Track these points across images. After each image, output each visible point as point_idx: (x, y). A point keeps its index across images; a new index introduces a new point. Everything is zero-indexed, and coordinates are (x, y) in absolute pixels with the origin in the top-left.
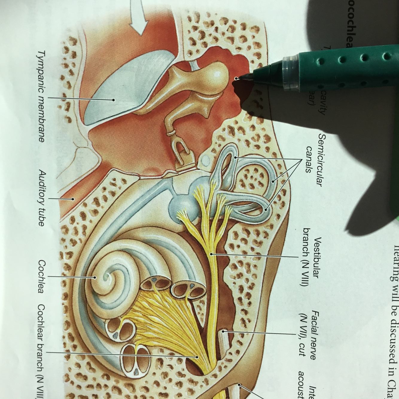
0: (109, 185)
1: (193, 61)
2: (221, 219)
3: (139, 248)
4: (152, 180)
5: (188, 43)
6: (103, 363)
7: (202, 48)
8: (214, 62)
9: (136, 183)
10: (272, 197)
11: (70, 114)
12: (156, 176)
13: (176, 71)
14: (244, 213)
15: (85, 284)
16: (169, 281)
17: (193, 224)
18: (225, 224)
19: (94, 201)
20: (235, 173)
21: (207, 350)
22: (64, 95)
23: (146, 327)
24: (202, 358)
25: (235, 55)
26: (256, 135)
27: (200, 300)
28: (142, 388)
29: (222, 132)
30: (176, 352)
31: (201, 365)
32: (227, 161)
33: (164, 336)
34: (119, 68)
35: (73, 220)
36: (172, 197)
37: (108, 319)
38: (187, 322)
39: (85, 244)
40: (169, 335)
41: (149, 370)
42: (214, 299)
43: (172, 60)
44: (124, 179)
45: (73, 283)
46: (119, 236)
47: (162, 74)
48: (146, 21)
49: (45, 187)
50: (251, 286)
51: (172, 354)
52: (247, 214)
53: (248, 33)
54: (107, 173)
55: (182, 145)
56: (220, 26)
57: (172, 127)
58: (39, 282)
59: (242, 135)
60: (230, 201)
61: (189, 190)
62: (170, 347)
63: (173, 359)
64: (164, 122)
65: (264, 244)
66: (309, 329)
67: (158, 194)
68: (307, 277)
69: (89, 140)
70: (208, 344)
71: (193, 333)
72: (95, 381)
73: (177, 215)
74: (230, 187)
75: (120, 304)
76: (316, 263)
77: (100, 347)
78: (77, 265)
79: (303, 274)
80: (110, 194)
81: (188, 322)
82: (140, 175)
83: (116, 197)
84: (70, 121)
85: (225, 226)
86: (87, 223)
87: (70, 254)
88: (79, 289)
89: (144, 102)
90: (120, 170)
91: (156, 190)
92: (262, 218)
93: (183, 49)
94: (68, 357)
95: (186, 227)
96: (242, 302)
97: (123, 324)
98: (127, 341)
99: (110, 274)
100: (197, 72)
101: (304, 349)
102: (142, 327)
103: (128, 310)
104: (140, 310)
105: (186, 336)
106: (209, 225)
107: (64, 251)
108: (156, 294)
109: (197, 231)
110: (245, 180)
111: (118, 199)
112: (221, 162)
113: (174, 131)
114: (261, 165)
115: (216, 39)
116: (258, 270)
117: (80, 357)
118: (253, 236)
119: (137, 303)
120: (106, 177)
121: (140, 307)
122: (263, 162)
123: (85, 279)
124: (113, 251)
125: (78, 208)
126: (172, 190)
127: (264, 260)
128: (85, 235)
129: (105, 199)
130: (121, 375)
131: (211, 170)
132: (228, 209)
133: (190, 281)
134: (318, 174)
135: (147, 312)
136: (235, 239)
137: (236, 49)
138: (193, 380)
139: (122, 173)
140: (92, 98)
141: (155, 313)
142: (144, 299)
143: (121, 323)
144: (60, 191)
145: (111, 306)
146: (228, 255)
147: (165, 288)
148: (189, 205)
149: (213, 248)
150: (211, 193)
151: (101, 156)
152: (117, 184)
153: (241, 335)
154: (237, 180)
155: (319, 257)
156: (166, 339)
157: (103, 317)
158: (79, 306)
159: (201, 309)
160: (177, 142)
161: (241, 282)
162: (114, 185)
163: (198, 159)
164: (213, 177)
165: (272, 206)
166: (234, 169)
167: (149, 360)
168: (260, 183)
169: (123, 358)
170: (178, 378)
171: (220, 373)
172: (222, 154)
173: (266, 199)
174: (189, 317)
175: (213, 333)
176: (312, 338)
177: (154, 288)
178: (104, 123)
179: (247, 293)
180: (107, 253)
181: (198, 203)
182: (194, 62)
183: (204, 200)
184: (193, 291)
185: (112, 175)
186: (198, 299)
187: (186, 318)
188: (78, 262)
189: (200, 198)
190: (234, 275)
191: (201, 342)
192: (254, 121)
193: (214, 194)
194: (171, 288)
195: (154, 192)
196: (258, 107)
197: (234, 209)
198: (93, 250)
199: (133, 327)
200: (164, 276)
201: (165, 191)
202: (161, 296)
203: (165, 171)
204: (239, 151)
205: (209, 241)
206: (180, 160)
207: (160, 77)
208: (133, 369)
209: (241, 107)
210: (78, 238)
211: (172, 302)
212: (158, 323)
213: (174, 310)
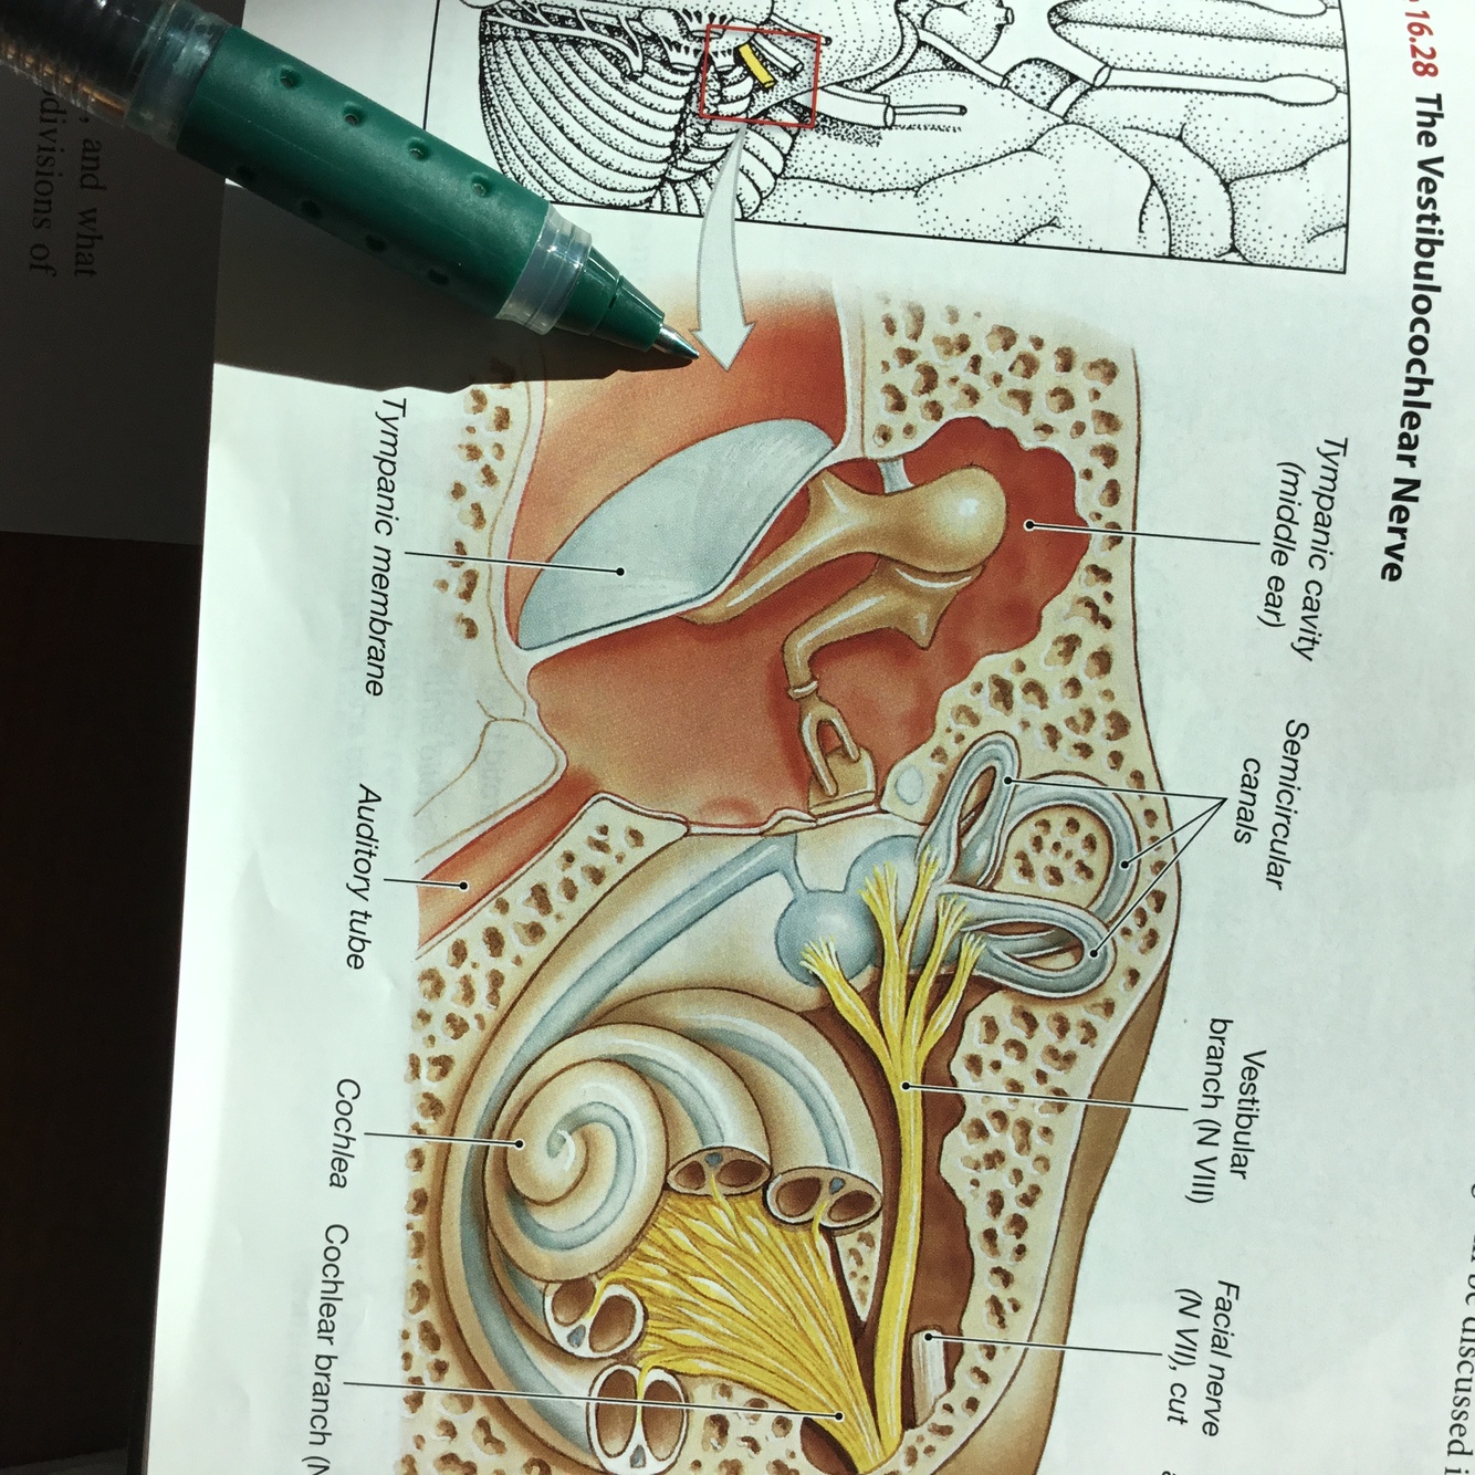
0: (586, 847)
1: (891, 460)
2: (944, 975)
3: (670, 1054)
5: (878, 404)
6: (530, 1425)
7: (924, 421)
8: (962, 468)
9: (674, 845)
10: (1118, 915)
11: (475, 610)
12: (741, 827)
13: (833, 489)
14: (1023, 960)
15: (485, 1163)
16: (762, 1164)
17: (853, 987)
18: (958, 993)
19: (532, 894)
20: (1002, 828)
21: (874, 1395)
22: (460, 546)
23: (680, 1311)
25: (1029, 451)
26: (1081, 710)
27: (859, 1231)
29: (971, 697)
30: (771, 1397)
31: (852, 1441)
32: (982, 789)
33: (735, 1344)
34: (646, 471)
35: (459, 952)
36: (791, 898)
37: (555, 1282)
38: (814, 1301)
39: (495, 1033)
41: (679, 1454)
42: (905, 1230)
43: (822, 455)
44: (636, 832)
45: (447, 1159)
46: (607, 1014)
47: (785, 498)
48: (746, 324)
49: (377, 841)
50: (1029, 1194)
51: (758, 1404)
52: (1032, 965)
53: (1079, 382)
54: (580, 809)
55: (837, 732)
56: (986, 355)
57: (808, 670)
58: (334, 1151)
59: (1036, 708)
60: (979, 920)
61: (849, 876)
62: (752, 1379)
63: (761, 1420)
64: (783, 651)
65: (1079, 1064)
66: (1204, 1340)
67: (746, 886)
68: (1212, 1175)
69: (528, 697)
70: (876, 1377)
71: (831, 1338)
73: (803, 953)
74: (982, 874)
75: (599, 1234)
76: (1244, 1130)
77: (525, 1373)
78: (462, 1100)
79: (1197, 1164)
80: (587, 875)
81: (817, 1301)
82: (690, 820)
83: (606, 885)
84: (471, 631)
85: (958, 1000)
86: (504, 964)
88: (465, 1179)
89: (721, 582)
90: (624, 799)
91: (739, 872)
92: (1078, 979)
93: (863, 419)
94: (416, 1401)
95: (829, 994)
96: (996, 1246)
97: (602, 1300)
98: (612, 1357)
99: (570, 1133)
100: (902, 496)
101: (1183, 1403)
103: (621, 1255)
104: (660, 1255)
105: (806, 1347)
106: (904, 992)
107: (425, 1054)
108: (718, 1205)
109: (866, 1010)
110: (1035, 854)
111: (609, 895)
113: (814, 684)
114: (1091, 808)
115: (973, 395)
116: (1054, 1143)
117: (456, 1400)
118: (1046, 1035)
119: (652, 1234)
120: (577, 821)
121: (661, 1248)
122: (1097, 800)
123: (488, 1147)
124: (585, 1062)
125: (479, 914)
126: (791, 873)
127: (1075, 1112)
128: (497, 1005)
129: (570, 891)
130: (586, 1466)
131: (926, 817)
132: (971, 946)
133: (831, 1169)
135: (684, 1264)
136: (986, 1042)
137: (1036, 429)
139: (631, 810)
140: (549, 560)
141: (710, 1269)
142: (677, 1222)
143: (596, 1296)
144: (423, 856)
145: (567, 1239)
146: (960, 1092)
147: (746, 1189)
148: (845, 926)
149: (913, 1066)
150: (919, 890)
151: (565, 753)
152: (611, 846)
153: (985, 1351)
154: (1008, 854)
155: (1254, 1113)
156: (743, 1356)
157: (538, 1275)
158: (462, 1235)
159: (860, 1262)
160: (820, 722)
161: (1000, 1179)
162: (601, 847)
163: (885, 780)
164: (931, 839)
165: (1114, 942)
166: (999, 817)
167: (681, 1420)
168: (1083, 868)
169: (597, 1410)
171: (910, 1468)
173: (1099, 919)
174: (819, 1285)
175: (896, 1341)
177: (713, 1186)
178: (583, 645)
179: (1015, 1215)
180: (564, 1066)
181: (876, 922)
182: (895, 463)
183: (896, 912)
184: (838, 1201)
185: (599, 813)
186: (853, 1228)
187: (810, 1289)
188: (467, 1090)
189: (884, 905)
190: (975, 1158)
191: (856, 1368)
192: (1080, 665)
193: (928, 893)
194: (768, 1188)
195: (732, 878)
196: (1096, 622)
197: (992, 947)
198: (518, 1052)
199: (634, 1310)
200: (747, 1150)
201: (770, 876)
202: (732, 1214)
203: (775, 812)
204: (1020, 761)
205: (902, 1043)
206: (825, 780)
207: (778, 506)
208: (629, 1448)
209: (1040, 617)
210: (473, 1014)
211: (769, 1233)
212: (718, 1301)
213: (773, 1260)
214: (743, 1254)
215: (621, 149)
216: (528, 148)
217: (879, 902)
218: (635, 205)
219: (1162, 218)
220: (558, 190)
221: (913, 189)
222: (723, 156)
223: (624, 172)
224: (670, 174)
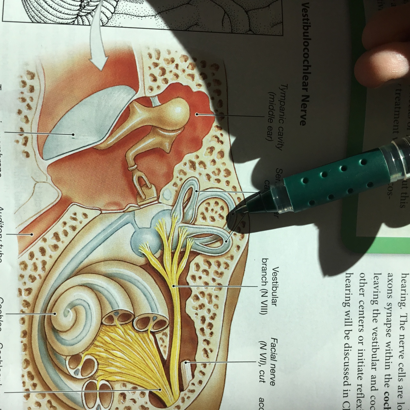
0: (70, 219)
2: (183, 251)
3: (100, 282)
4: (114, 214)
5: (148, 79)
6: (64, 401)
7: (163, 84)
8: (175, 98)
9: (97, 217)
11: (28, 149)
12: (117, 210)
13: (137, 106)
14: (205, 245)
15: (44, 320)
16: (132, 314)
17: (155, 257)
18: (187, 256)
19: (54, 236)
20: (196, 206)
21: (170, 382)
22: (22, 129)
23: (109, 362)
24: (165, 390)
25: (195, 92)
26: (216, 169)
27: (163, 332)
29: (183, 167)
30: (139, 386)
31: (164, 397)
32: (189, 194)
33: (126, 370)
34: (78, 103)
35: (32, 255)
36: (134, 231)
37: (69, 356)
38: (150, 355)
39: (45, 280)
40: (131, 369)
41: (111, 406)
42: (177, 330)
43: (133, 96)
44: (85, 214)
45: (32, 320)
46: (80, 271)
47: (122, 109)
48: (106, 57)
49: (3, 222)
50: (213, 316)
51: (135, 388)
52: (208, 246)
53: (208, 71)
54: (67, 208)
55: (144, 180)
56: (180, 64)
57: (134, 162)
59: (203, 169)
60: (191, 234)
61: (151, 223)
63: (136, 393)
64: (125, 157)
65: (225, 274)
67: (120, 228)
68: (266, 306)
69: (48, 175)
70: (170, 376)
71: (156, 366)
73: (139, 247)
74: (191, 220)
75: (81, 340)
76: (274, 291)
77: (61, 384)
78: (36, 302)
79: (262, 303)
80: (71, 228)
81: (151, 355)
82: (101, 209)
83: (77, 231)
84: (28, 155)
85: (187, 258)
86: (46, 258)
87: (29, 291)
88: (38, 326)
89: (105, 136)
90: (81, 204)
91: (118, 224)
92: (222, 250)
93: (144, 84)
94: (28, 396)
95: (148, 259)
96: (204, 333)
97: (84, 360)
98: (88, 378)
99: (71, 309)
100: (158, 108)
101: (264, 376)
103: (89, 346)
104: (101, 345)
105: (149, 369)
106: (171, 258)
107: (23, 288)
108: (118, 328)
109: (160, 264)
110: (206, 213)
111: (78, 234)
112: (182, 195)
113: (136, 166)
114: (221, 198)
115: (177, 76)
116: (219, 300)
117: (40, 395)
118: (214, 267)
119: (98, 338)
120: (66, 212)
121: (102, 342)
122: (223, 195)
123: (45, 315)
124: (74, 287)
125: (37, 243)
126: (134, 223)
127: (225, 290)
128: (45, 271)
129: (66, 233)
131: (173, 204)
132: (190, 242)
133: (153, 314)
135: (109, 347)
136: (196, 271)
137: (196, 85)
139: (83, 207)
140: (50, 132)
141: (117, 348)
142: (106, 334)
143: (82, 359)
144: (18, 226)
145: (72, 342)
146: (190, 287)
147: (127, 322)
148: (151, 239)
149: (175, 280)
150: (172, 226)
151: (61, 191)
152: (78, 219)
153: (203, 366)
154: (198, 214)
155: (277, 286)
156: (129, 374)
157: (63, 354)
158: (39, 344)
159: (163, 342)
160: (139, 177)
161: (203, 312)
162: (75, 219)
163: (159, 193)
164: (175, 210)
165: (232, 238)
166: (195, 201)
167: (111, 395)
168: (221, 216)
169: (85, 395)
171: (183, 404)
172: (183, 188)
173: (227, 231)
174: (151, 350)
175: (176, 365)
176: (271, 364)
177: (117, 322)
178: (63, 158)
179: (209, 323)
180: (67, 288)
181: (160, 236)
182: (155, 97)
183: (166, 233)
184: (155, 323)
185: (73, 209)
186: (160, 331)
187: (148, 351)
188: (37, 298)
189: (162, 231)
190: (196, 306)
191: (164, 374)
192: (215, 155)
193: (175, 227)
194: (134, 321)
195: (116, 226)
196: (219, 142)
197: (196, 242)
198: (53, 285)
199: (94, 363)
200: (126, 310)
201: (127, 225)
202: (123, 330)
203: (127, 205)
204: (200, 185)
205: (171, 273)
206: (142, 195)
207: (121, 112)
208: (95, 405)
209: (202, 142)
210: (38, 274)
211: (135, 335)
212: (120, 358)
213: (137, 344)
214: (127, 343)
215: (64, 7)
216: (36, 8)
217: (161, 230)
218: (69, 23)
219: (229, 22)
220: (45, 20)
221: (154, 16)
222: (96, 8)
223: (66, 14)
224: (80, 14)
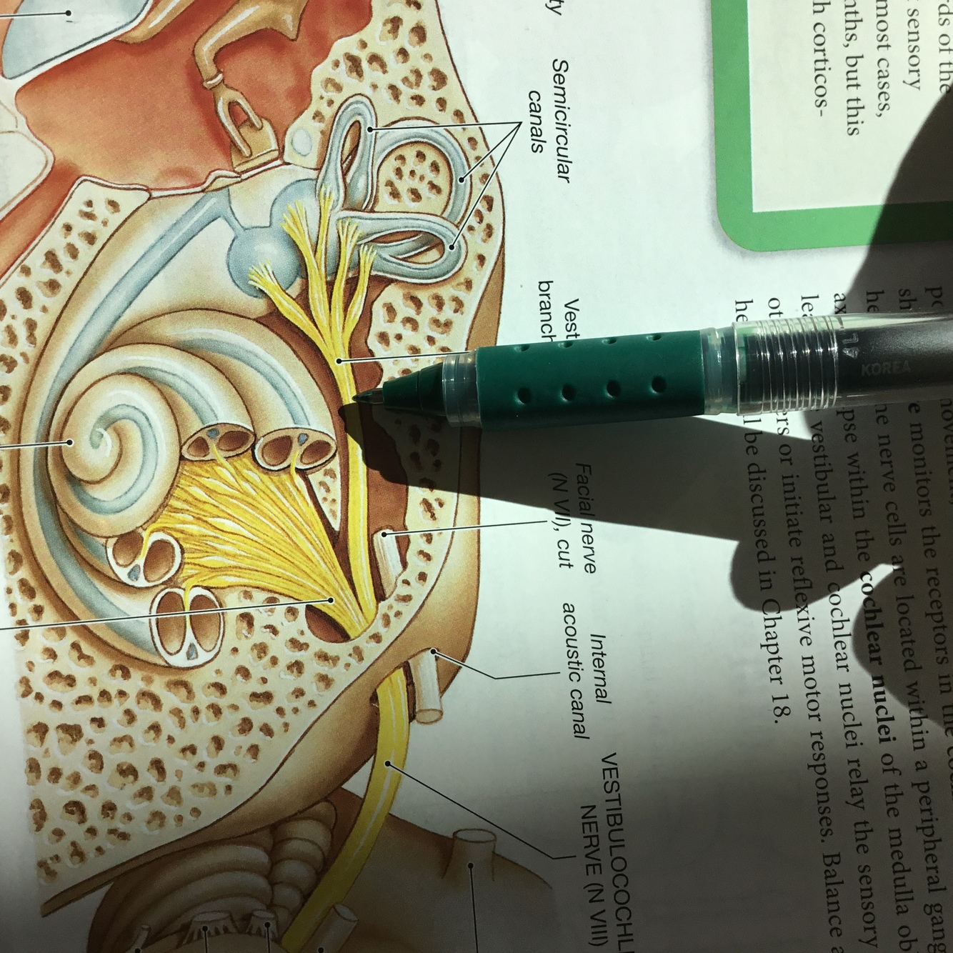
0: (79, 218)
2: (352, 278)
3: (168, 362)
4: (181, 197)
6: (111, 642)
9: (141, 209)
10: (463, 217)
12: (188, 188)
14: (404, 259)
15: (46, 459)
16: (248, 432)
17: (289, 296)
18: (363, 289)
19: (46, 259)
20: (372, 166)
21: (353, 582)
23: (207, 544)
24: (343, 600)
26: (411, 71)
27: (324, 468)
28: (209, 688)
29: (333, 71)
30: (281, 594)
31: (342, 615)
32: (353, 139)
33: (249, 561)
35: (1, 309)
36: (232, 236)
37: (113, 537)
38: (301, 522)
39: (37, 364)
40: (260, 557)
41: (221, 645)
42: (356, 463)
44: (113, 202)
45: (19, 461)
46: (116, 339)
50: (437, 424)
51: (272, 601)
52: (410, 262)
54: (69, 191)
59: (380, 73)
60: (368, 235)
61: (271, 214)
62: (266, 584)
63: (276, 611)
64: (193, 55)
65: (455, 327)
66: (573, 507)
67: (199, 231)
70: (352, 569)
71: (316, 546)
72: (95, 685)
73: (250, 275)
74: (365, 201)
75: (138, 499)
77: (100, 604)
78: (22, 418)
80: (83, 239)
81: (303, 522)
82: (150, 187)
83: (98, 245)
85: (365, 294)
86: (35, 313)
87: (4, 392)
88: (34, 473)
90: (100, 179)
91: (192, 222)
92: (445, 267)
94: (24, 637)
95: (273, 302)
96: (420, 464)
97: (149, 545)
98: (162, 584)
99: (106, 429)
101: (568, 553)
102: (196, 545)
103: (158, 510)
104: (186, 506)
105: (301, 556)
106: (326, 295)
108: (221, 465)
109: (302, 311)
110: (399, 181)
111: (102, 251)
112: (337, 143)
113: (220, 76)
114: (431, 142)
117: (53, 633)
118: (429, 310)
119: (177, 492)
120: (69, 199)
121: (186, 501)
122: (434, 135)
123: (47, 448)
124: (107, 377)
125: (10, 279)
126: (231, 217)
128: (35, 344)
129: (73, 252)
130: (155, 665)
131: (317, 164)
132: (366, 254)
133: (297, 428)
134: (559, 155)
135: (204, 511)
136: (389, 321)
138: (326, 654)
141: (223, 511)
142: (194, 482)
143: (144, 542)
145: (117, 505)
146: (377, 360)
147: (240, 451)
148: (276, 251)
149: (341, 346)
150: (322, 218)
151: (51, 150)
152: (97, 215)
153: (425, 538)
154: (380, 184)
156: (255, 568)
157: (99, 534)
158: (39, 514)
159: (328, 490)
160: (230, 103)
162: (90, 216)
163: (283, 140)
164: (323, 179)
165: (464, 237)
166: (369, 156)
167: (219, 620)
168: (433, 186)
169: (157, 624)
170: (291, 653)
171: (386, 629)
172: (338, 124)
173: (451, 222)
174: (302, 510)
175: (362, 542)
177: (215, 452)
178: (50, 70)
179: (429, 440)
180: (92, 382)
181: (297, 246)
183: (309, 236)
184: (305, 450)
185: (82, 193)
186: (319, 468)
187: (296, 514)
189: (300, 232)
191: (337, 564)
192: (405, 38)
193: (329, 220)
194: (255, 448)
195: (188, 226)
196: (410, 5)
197: (381, 253)
198: (57, 376)
199: (173, 548)
200: (235, 423)
201: (215, 222)
202: (233, 471)
203: (210, 174)
204: (376, 114)
205: (331, 330)
206: (241, 145)
208: (184, 646)
210: (19, 353)
211: (261, 480)
212: (232, 533)
213: (267, 498)
214: (244, 497)
217: (296, 231)
